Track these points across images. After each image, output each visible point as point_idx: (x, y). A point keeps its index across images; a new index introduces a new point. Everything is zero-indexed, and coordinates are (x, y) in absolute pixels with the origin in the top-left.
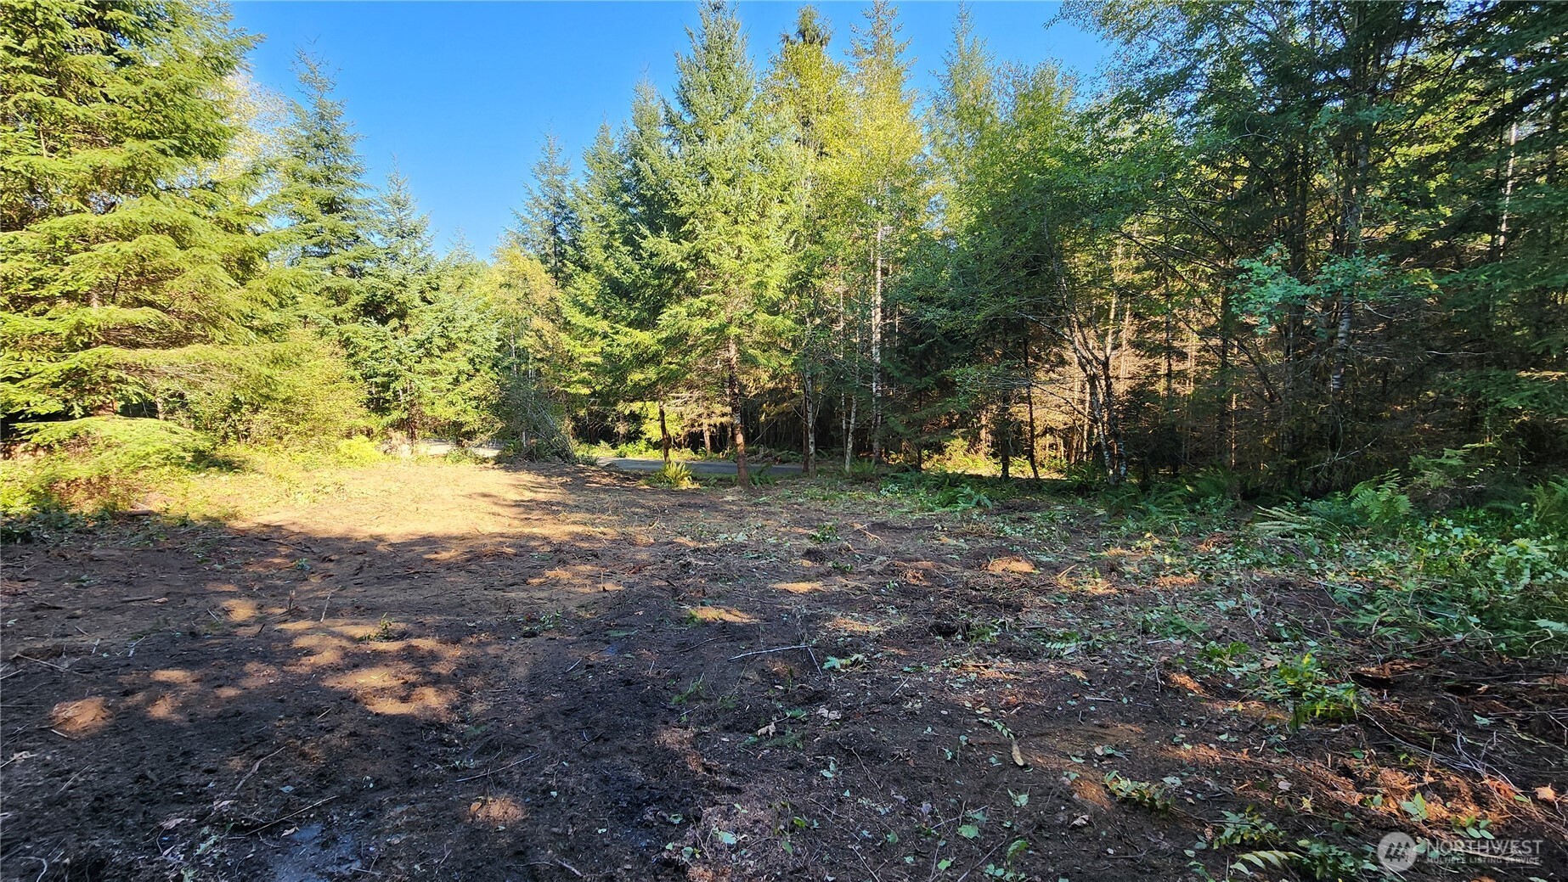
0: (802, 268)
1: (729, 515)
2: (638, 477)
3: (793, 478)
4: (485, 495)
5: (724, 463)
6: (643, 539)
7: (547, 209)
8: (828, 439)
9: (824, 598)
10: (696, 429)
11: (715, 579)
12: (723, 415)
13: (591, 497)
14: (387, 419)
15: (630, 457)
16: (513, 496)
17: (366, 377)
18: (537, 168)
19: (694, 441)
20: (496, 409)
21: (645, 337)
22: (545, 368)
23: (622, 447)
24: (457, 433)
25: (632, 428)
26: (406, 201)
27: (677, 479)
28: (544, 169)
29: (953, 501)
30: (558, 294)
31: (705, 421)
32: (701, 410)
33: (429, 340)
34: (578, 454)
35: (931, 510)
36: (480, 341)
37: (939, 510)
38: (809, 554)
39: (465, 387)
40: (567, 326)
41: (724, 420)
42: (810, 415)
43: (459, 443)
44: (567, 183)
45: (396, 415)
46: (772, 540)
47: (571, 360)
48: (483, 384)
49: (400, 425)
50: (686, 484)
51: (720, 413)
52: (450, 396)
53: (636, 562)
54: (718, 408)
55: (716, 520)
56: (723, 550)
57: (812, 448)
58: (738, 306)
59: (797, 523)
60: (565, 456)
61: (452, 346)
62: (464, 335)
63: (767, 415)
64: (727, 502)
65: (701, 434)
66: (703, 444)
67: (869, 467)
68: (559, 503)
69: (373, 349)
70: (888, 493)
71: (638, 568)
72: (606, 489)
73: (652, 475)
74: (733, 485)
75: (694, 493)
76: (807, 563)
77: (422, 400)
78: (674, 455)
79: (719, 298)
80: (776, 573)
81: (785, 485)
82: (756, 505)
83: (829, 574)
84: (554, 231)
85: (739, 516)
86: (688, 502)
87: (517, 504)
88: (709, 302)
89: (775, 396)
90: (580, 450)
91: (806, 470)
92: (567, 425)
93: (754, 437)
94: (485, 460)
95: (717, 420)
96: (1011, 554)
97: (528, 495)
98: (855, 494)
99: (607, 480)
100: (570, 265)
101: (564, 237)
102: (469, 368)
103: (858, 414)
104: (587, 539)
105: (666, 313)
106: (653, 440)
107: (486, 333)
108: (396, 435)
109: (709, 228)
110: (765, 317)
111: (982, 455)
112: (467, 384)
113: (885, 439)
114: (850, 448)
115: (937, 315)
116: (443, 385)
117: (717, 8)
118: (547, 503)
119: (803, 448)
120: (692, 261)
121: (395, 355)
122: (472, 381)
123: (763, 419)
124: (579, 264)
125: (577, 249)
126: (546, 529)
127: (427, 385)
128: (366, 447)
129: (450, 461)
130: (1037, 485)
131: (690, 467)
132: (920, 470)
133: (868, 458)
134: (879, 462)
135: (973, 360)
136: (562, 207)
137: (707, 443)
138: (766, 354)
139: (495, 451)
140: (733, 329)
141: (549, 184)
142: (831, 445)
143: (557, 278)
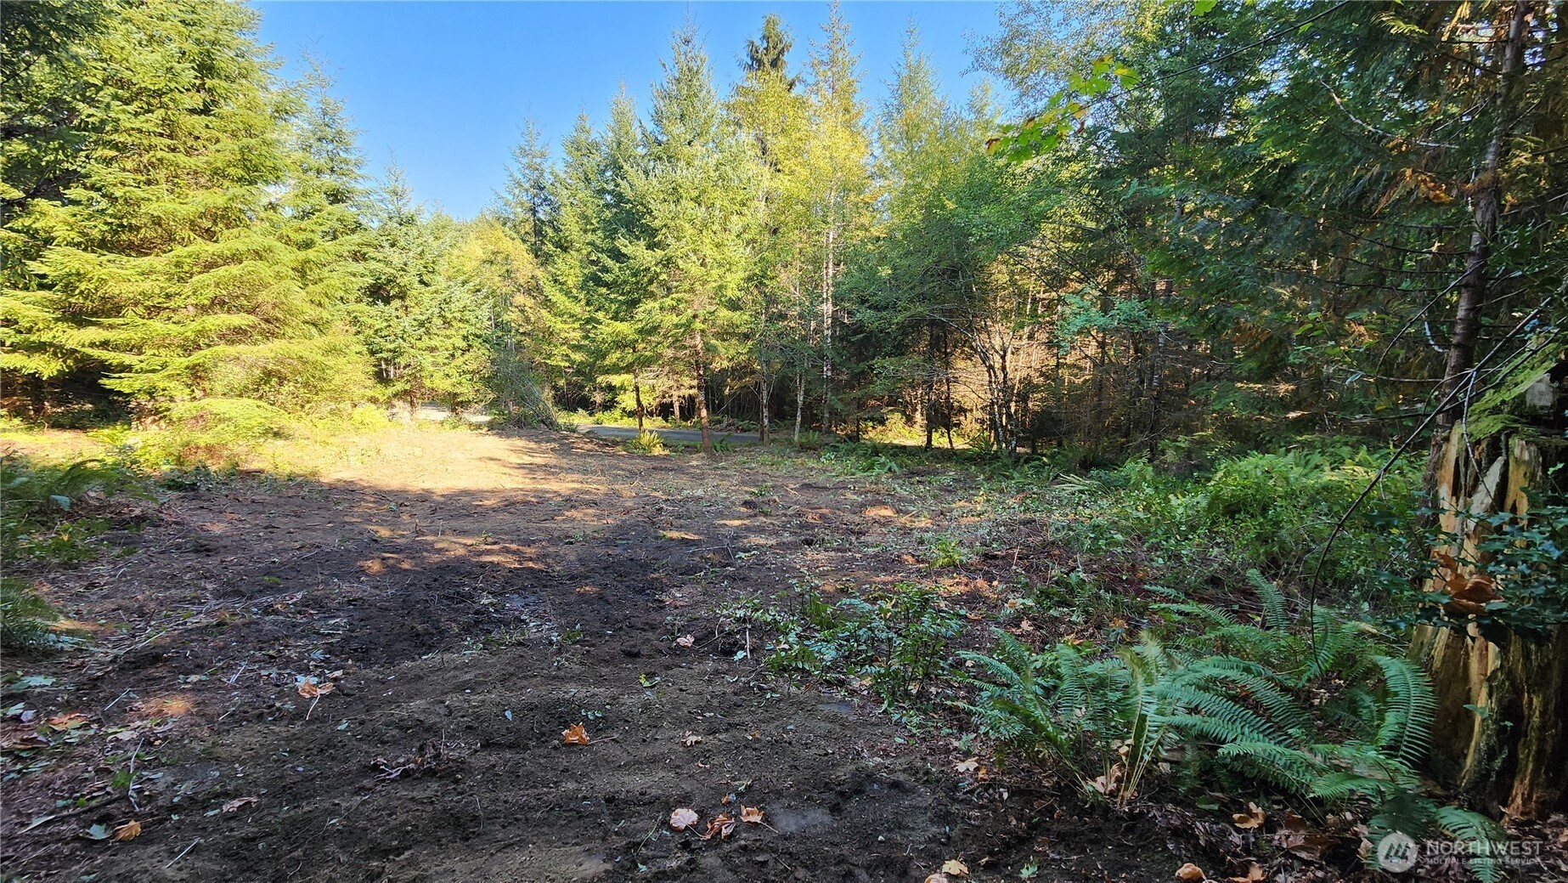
0: (757, 271)
1: (693, 477)
2: (616, 444)
3: (750, 446)
4: (492, 459)
5: (692, 430)
6: (626, 493)
7: (527, 190)
8: (782, 408)
9: (748, 529)
10: (667, 400)
11: (679, 517)
12: (691, 387)
13: (580, 461)
14: (390, 391)
15: (606, 424)
16: (515, 459)
17: (373, 353)
18: (518, 151)
19: (665, 410)
20: (487, 381)
21: (623, 327)
22: (527, 341)
23: (599, 415)
24: (454, 403)
25: (609, 396)
26: (404, 192)
27: (650, 446)
28: (524, 153)
29: (871, 467)
30: (539, 273)
31: (675, 393)
32: (671, 383)
33: (429, 320)
34: (561, 421)
35: (853, 474)
36: (474, 321)
37: (859, 475)
38: (746, 503)
39: (459, 361)
40: (547, 303)
41: (691, 392)
42: (765, 393)
43: (454, 410)
44: (545, 166)
45: (400, 386)
46: (724, 495)
47: (551, 334)
48: (478, 358)
49: (404, 395)
50: (658, 451)
51: (687, 386)
52: (447, 370)
53: (625, 508)
54: (687, 381)
55: (682, 481)
56: (686, 500)
57: (766, 421)
58: (701, 304)
59: (744, 483)
60: (550, 424)
61: (447, 323)
62: (458, 315)
63: (731, 389)
64: (692, 466)
65: (671, 405)
66: (673, 413)
67: (814, 437)
68: (555, 466)
69: (377, 327)
70: (827, 460)
71: (627, 511)
72: (589, 454)
73: (625, 440)
74: (697, 452)
75: (666, 458)
76: (743, 509)
77: (423, 374)
78: (648, 423)
79: (686, 296)
80: (721, 515)
81: (742, 452)
82: (716, 469)
83: (755, 515)
84: (534, 211)
85: (700, 478)
86: (660, 467)
87: (521, 467)
88: (679, 300)
89: (739, 371)
90: (562, 418)
91: (762, 439)
92: (547, 394)
93: (720, 406)
94: (479, 426)
95: (686, 392)
96: (883, 504)
97: (527, 459)
98: (800, 461)
99: (589, 446)
100: (550, 246)
101: (543, 218)
102: (463, 344)
103: (806, 393)
104: (587, 492)
105: (642, 308)
106: (628, 409)
107: (479, 312)
108: (399, 404)
109: (678, 239)
110: (724, 313)
111: (917, 426)
112: (462, 359)
113: (834, 413)
114: (799, 419)
115: (865, 315)
116: (441, 360)
117: (687, 42)
118: (545, 466)
119: (759, 420)
120: (664, 266)
121: (399, 333)
122: (467, 356)
123: (727, 392)
124: (558, 245)
125: (557, 230)
126: (553, 485)
127: (427, 360)
128: (374, 415)
129: (447, 426)
130: (950, 455)
131: (661, 434)
132: (858, 440)
133: (819, 429)
134: (829, 432)
135: (900, 350)
136: (542, 189)
137: (677, 412)
138: (726, 343)
139: (488, 418)
140: (698, 325)
141: (529, 167)
142: (783, 418)
143: (537, 256)
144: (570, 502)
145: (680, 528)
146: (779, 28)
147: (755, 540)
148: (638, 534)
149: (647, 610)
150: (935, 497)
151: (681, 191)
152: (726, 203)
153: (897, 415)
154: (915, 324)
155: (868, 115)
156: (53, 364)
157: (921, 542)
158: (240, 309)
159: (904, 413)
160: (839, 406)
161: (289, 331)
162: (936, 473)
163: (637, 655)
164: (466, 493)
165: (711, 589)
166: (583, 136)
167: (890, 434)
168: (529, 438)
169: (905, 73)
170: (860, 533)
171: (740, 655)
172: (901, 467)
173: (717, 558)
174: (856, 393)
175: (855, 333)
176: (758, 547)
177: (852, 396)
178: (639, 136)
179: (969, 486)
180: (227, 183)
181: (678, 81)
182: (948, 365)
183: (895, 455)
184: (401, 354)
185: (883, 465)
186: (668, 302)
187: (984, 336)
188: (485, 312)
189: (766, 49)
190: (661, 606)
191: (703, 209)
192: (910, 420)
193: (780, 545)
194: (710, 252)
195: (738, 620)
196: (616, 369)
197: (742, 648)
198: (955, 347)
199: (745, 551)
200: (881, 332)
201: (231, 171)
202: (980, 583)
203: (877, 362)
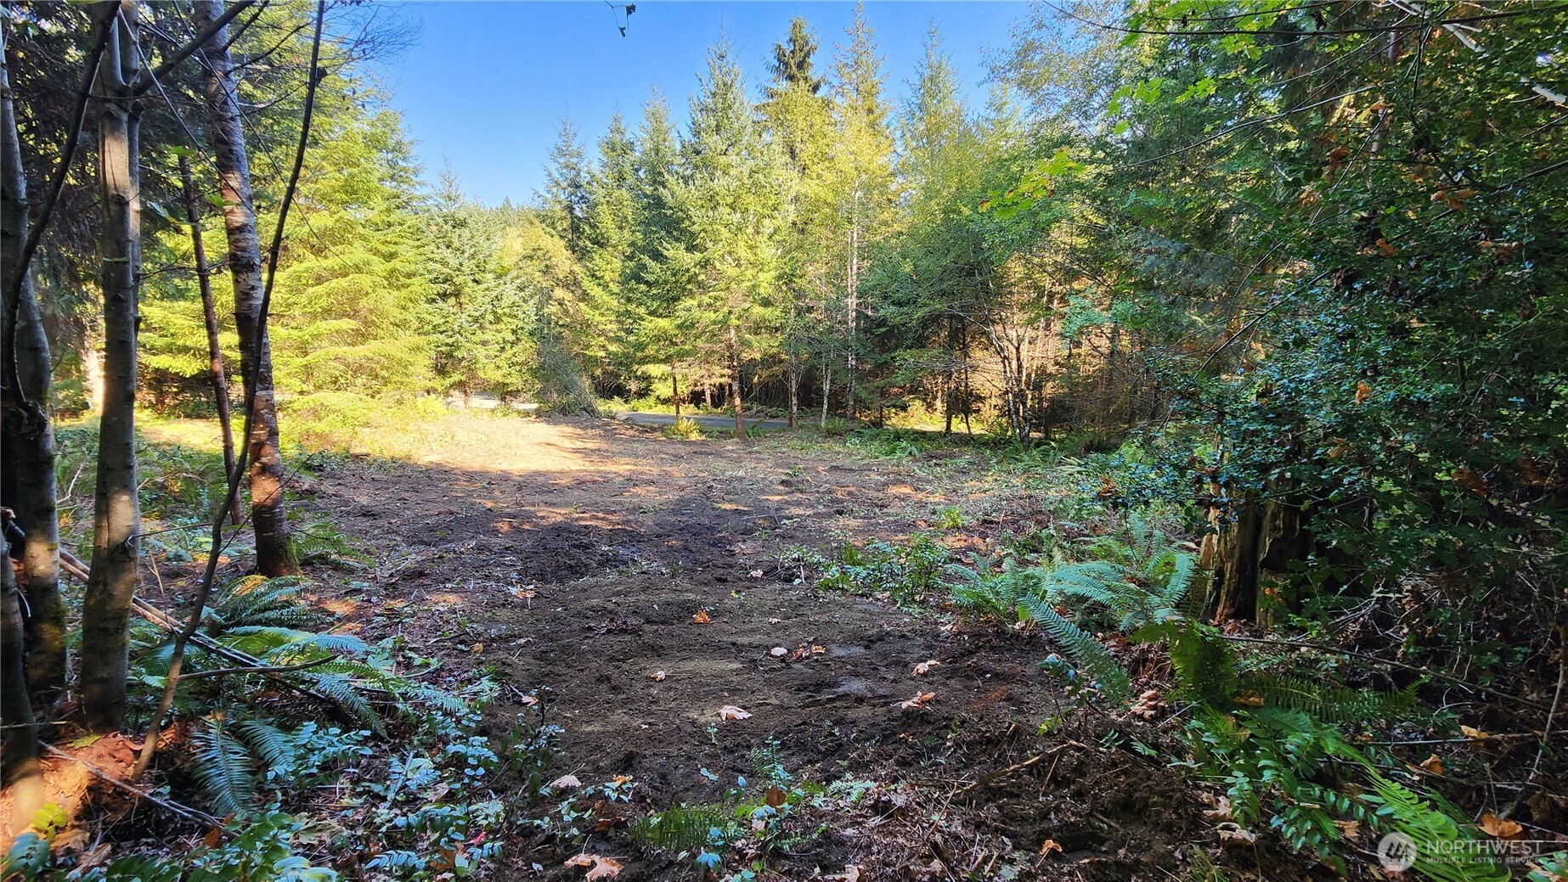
0: (787, 270)
1: (731, 460)
2: (654, 430)
3: (779, 431)
4: (549, 444)
5: (723, 417)
6: (677, 474)
7: (564, 189)
8: (809, 396)
9: (787, 502)
10: (698, 389)
11: (728, 493)
12: (722, 376)
13: (627, 446)
14: (448, 382)
15: (641, 411)
16: (568, 444)
18: (556, 152)
19: (696, 398)
20: (534, 372)
21: (664, 323)
22: (566, 333)
23: (634, 403)
24: (504, 393)
25: (644, 385)
26: (458, 197)
27: (688, 432)
28: (561, 153)
29: (893, 451)
30: (577, 268)
31: (707, 381)
32: (703, 372)
33: (482, 316)
34: (601, 409)
35: (877, 457)
36: (521, 316)
37: (882, 458)
38: (783, 482)
39: (509, 353)
40: (585, 297)
41: (722, 380)
42: (794, 382)
43: (503, 399)
44: (582, 165)
45: (456, 377)
46: (762, 476)
47: (589, 325)
48: (525, 350)
49: (461, 385)
50: (695, 436)
51: (720, 375)
52: (498, 362)
53: (680, 486)
54: (717, 370)
55: (720, 464)
56: (731, 480)
57: (795, 408)
58: (736, 301)
59: (778, 466)
60: (591, 411)
61: (498, 320)
62: (508, 311)
63: (760, 377)
64: (729, 451)
65: (703, 392)
66: (704, 401)
67: (839, 423)
68: (607, 451)
70: (853, 443)
71: (683, 488)
72: (632, 439)
73: (662, 426)
74: (731, 437)
75: (702, 443)
76: (781, 487)
77: (477, 366)
78: (684, 411)
79: (723, 294)
80: (762, 491)
81: (773, 438)
82: (750, 453)
83: (792, 492)
84: (571, 209)
85: (739, 460)
86: (699, 451)
87: (576, 451)
88: (715, 298)
89: (770, 360)
90: (602, 406)
91: (791, 425)
92: (586, 383)
93: (748, 394)
94: (527, 414)
95: (717, 381)
96: (903, 483)
97: (579, 444)
98: (827, 445)
99: (631, 432)
100: (587, 242)
101: (580, 215)
102: (512, 338)
103: (832, 381)
104: (642, 473)
105: (681, 305)
106: (662, 397)
107: (525, 306)
108: (456, 393)
109: (715, 242)
110: (758, 310)
111: (938, 413)
112: (511, 352)
113: (858, 400)
114: (826, 407)
115: (889, 311)
116: (492, 353)
117: (722, 57)
118: (599, 450)
119: (788, 407)
120: (702, 267)
121: (457, 329)
122: (515, 349)
123: (756, 380)
124: (595, 242)
125: (593, 227)
126: (610, 467)
127: (480, 352)
128: (435, 403)
129: (500, 414)
130: (967, 440)
131: (697, 421)
132: (881, 426)
133: (843, 415)
134: (853, 418)
135: (920, 343)
136: (578, 187)
137: (709, 400)
138: (758, 337)
139: (535, 406)
140: (734, 321)
141: (567, 167)
142: (809, 405)
143: (574, 252)
144: (631, 481)
145: (731, 501)
146: (804, 32)
147: (795, 511)
148: (697, 506)
149: (722, 556)
150: (950, 478)
151: (718, 198)
152: (759, 208)
153: (918, 403)
154: (934, 319)
155: (891, 115)
156: (193, 365)
157: (934, 513)
158: (345, 315)
159: (924, 400)
160: (863, 395)
161: (381, 332)
162: (952, 456)
163: (725, 581)
164: (540, 474)
165: (766, 543)
166: (618, 137)
167: (912, 420)
168: (575, 424)
169: (927, 73)
170: (882, 506)
171: (797, 581)
172: (921, 451)
173: (766, 524)
174: (879, 382)
175: (879, 326)
176: (798, 516)
177: (875, 384)
178: (678, 147)
179: (981, 467)
180: (333, 208)
181: (714, 95)
182: (966, 355)
183: (915, 440)
184: (458, 348)
185: (904, 449)
186: (706, 300)
187: (999, 328)
188: (530, 307)
189: (792, 52)
190: (732, 554)
191: (739, 215)
192: (930, 407)
193: (816, 515)
194: (744, 254)
195: (794, 560)
196: (655, 360)
197: (799, 577)
198: (973, 338)
199: (788, 518)
200: (904, 325)
201: (337, 196)
202: (976, 539)
203: (899, 353)
